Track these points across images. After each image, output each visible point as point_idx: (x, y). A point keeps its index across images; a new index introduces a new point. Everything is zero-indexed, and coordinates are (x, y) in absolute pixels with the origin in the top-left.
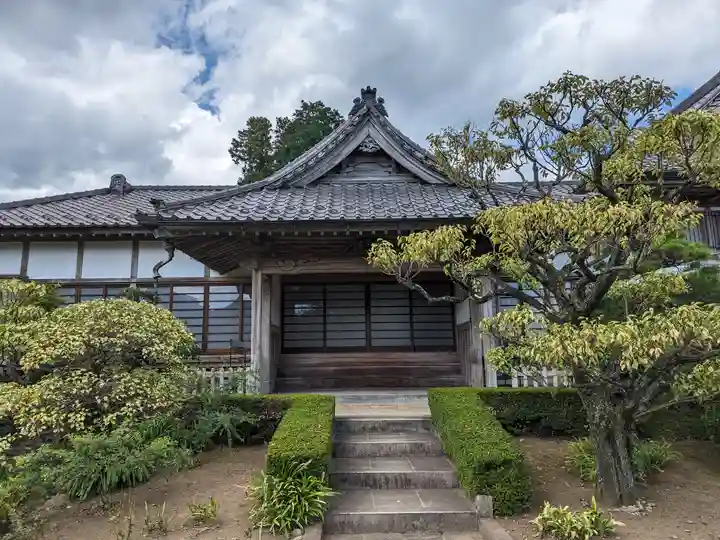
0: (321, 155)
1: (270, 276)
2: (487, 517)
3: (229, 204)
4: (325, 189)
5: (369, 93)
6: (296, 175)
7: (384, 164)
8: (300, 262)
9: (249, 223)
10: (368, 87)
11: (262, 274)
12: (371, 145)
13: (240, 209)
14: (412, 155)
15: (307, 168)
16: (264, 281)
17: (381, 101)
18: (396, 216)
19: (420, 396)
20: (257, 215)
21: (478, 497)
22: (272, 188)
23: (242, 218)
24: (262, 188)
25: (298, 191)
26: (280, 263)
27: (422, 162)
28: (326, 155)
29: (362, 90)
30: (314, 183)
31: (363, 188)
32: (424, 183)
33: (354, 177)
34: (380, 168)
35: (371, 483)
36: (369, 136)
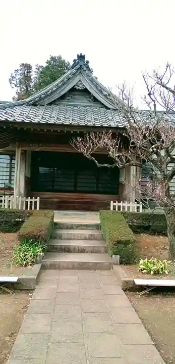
0: (54, 89)
1: (25, 151)
2: (117, 264)
3: (5, 112)
4: (56, 107)
5: (81, 57)
6: (41, 99)
7: (87, 97)
8: (40, 145)
9: (15, 122)
10: (81, 54)
11: (21, 150)
12: (81, 86)
13: (10, 114)
14: (101, 93)
15: (47, 96)
16: (22, 154)
17: (88, 62)
18: (90, 124)
19: (97, 214)
20: (19, 118)
21: (113, 256)
22: (28, 104)
23: (11, 119)
24: (23, 104)
25: (41, 107)
26: (31, 145)
27: (107, 97)
28: (57, 89)
29: (78, 55)
30: (50, 104)
31: (75, 108)
32: (107, 108)
33: (72, 102)
34: (85, 98)
35: (67, 250)
36: (80, 81)
